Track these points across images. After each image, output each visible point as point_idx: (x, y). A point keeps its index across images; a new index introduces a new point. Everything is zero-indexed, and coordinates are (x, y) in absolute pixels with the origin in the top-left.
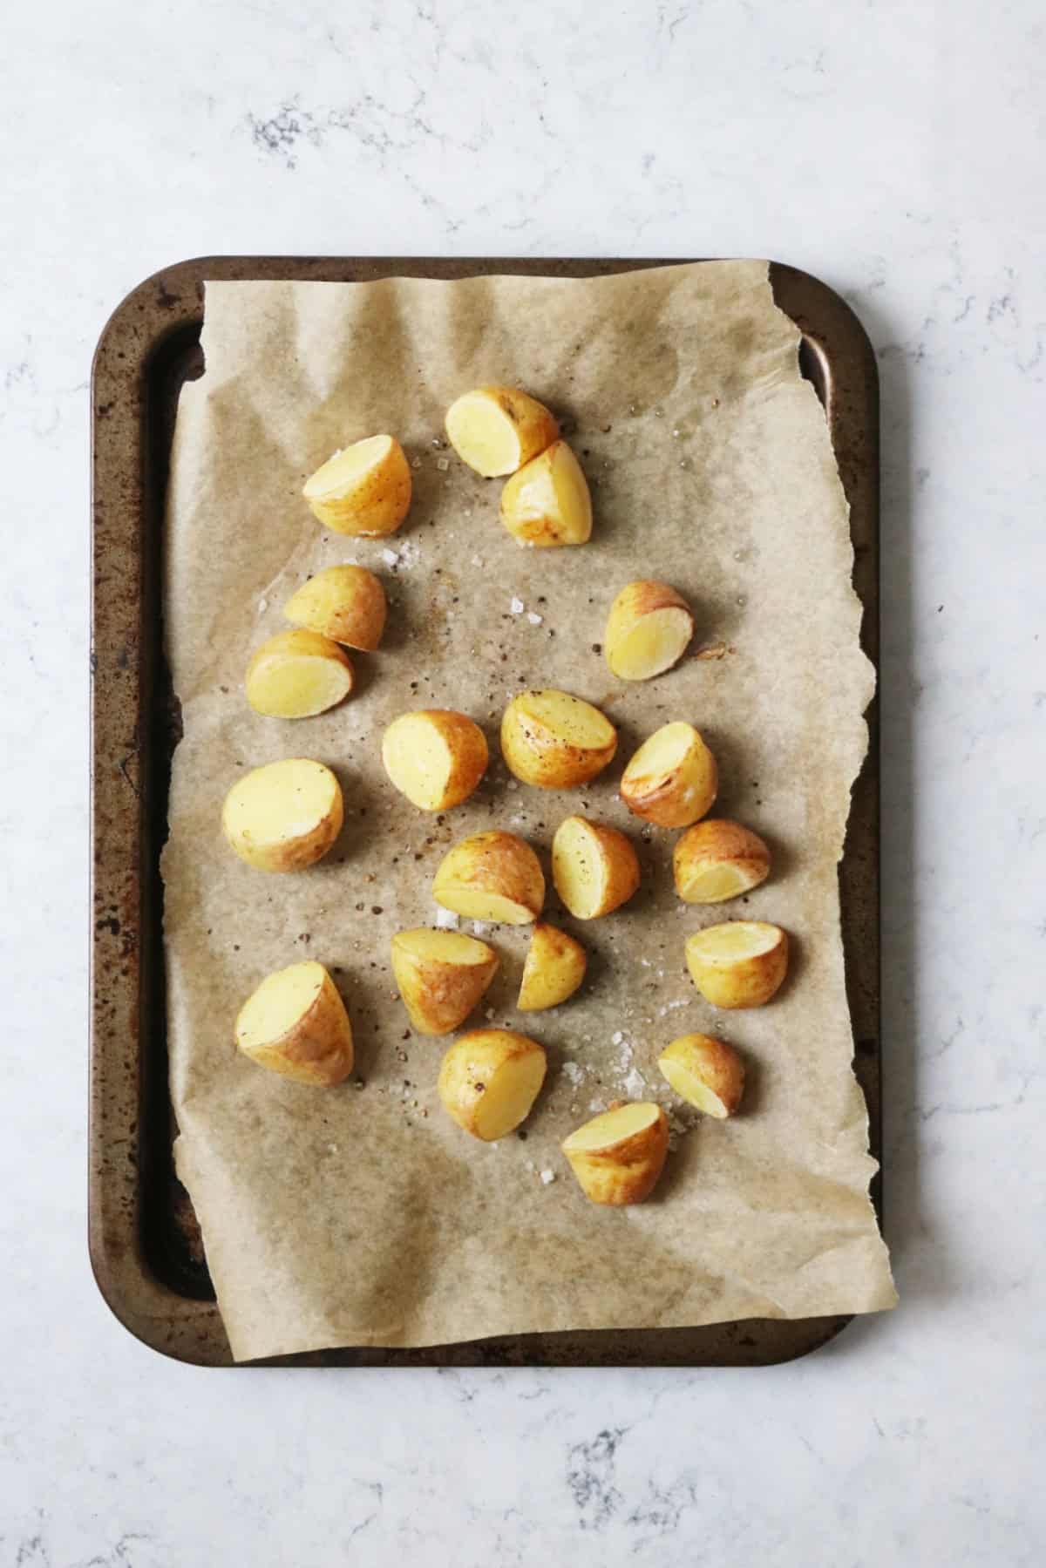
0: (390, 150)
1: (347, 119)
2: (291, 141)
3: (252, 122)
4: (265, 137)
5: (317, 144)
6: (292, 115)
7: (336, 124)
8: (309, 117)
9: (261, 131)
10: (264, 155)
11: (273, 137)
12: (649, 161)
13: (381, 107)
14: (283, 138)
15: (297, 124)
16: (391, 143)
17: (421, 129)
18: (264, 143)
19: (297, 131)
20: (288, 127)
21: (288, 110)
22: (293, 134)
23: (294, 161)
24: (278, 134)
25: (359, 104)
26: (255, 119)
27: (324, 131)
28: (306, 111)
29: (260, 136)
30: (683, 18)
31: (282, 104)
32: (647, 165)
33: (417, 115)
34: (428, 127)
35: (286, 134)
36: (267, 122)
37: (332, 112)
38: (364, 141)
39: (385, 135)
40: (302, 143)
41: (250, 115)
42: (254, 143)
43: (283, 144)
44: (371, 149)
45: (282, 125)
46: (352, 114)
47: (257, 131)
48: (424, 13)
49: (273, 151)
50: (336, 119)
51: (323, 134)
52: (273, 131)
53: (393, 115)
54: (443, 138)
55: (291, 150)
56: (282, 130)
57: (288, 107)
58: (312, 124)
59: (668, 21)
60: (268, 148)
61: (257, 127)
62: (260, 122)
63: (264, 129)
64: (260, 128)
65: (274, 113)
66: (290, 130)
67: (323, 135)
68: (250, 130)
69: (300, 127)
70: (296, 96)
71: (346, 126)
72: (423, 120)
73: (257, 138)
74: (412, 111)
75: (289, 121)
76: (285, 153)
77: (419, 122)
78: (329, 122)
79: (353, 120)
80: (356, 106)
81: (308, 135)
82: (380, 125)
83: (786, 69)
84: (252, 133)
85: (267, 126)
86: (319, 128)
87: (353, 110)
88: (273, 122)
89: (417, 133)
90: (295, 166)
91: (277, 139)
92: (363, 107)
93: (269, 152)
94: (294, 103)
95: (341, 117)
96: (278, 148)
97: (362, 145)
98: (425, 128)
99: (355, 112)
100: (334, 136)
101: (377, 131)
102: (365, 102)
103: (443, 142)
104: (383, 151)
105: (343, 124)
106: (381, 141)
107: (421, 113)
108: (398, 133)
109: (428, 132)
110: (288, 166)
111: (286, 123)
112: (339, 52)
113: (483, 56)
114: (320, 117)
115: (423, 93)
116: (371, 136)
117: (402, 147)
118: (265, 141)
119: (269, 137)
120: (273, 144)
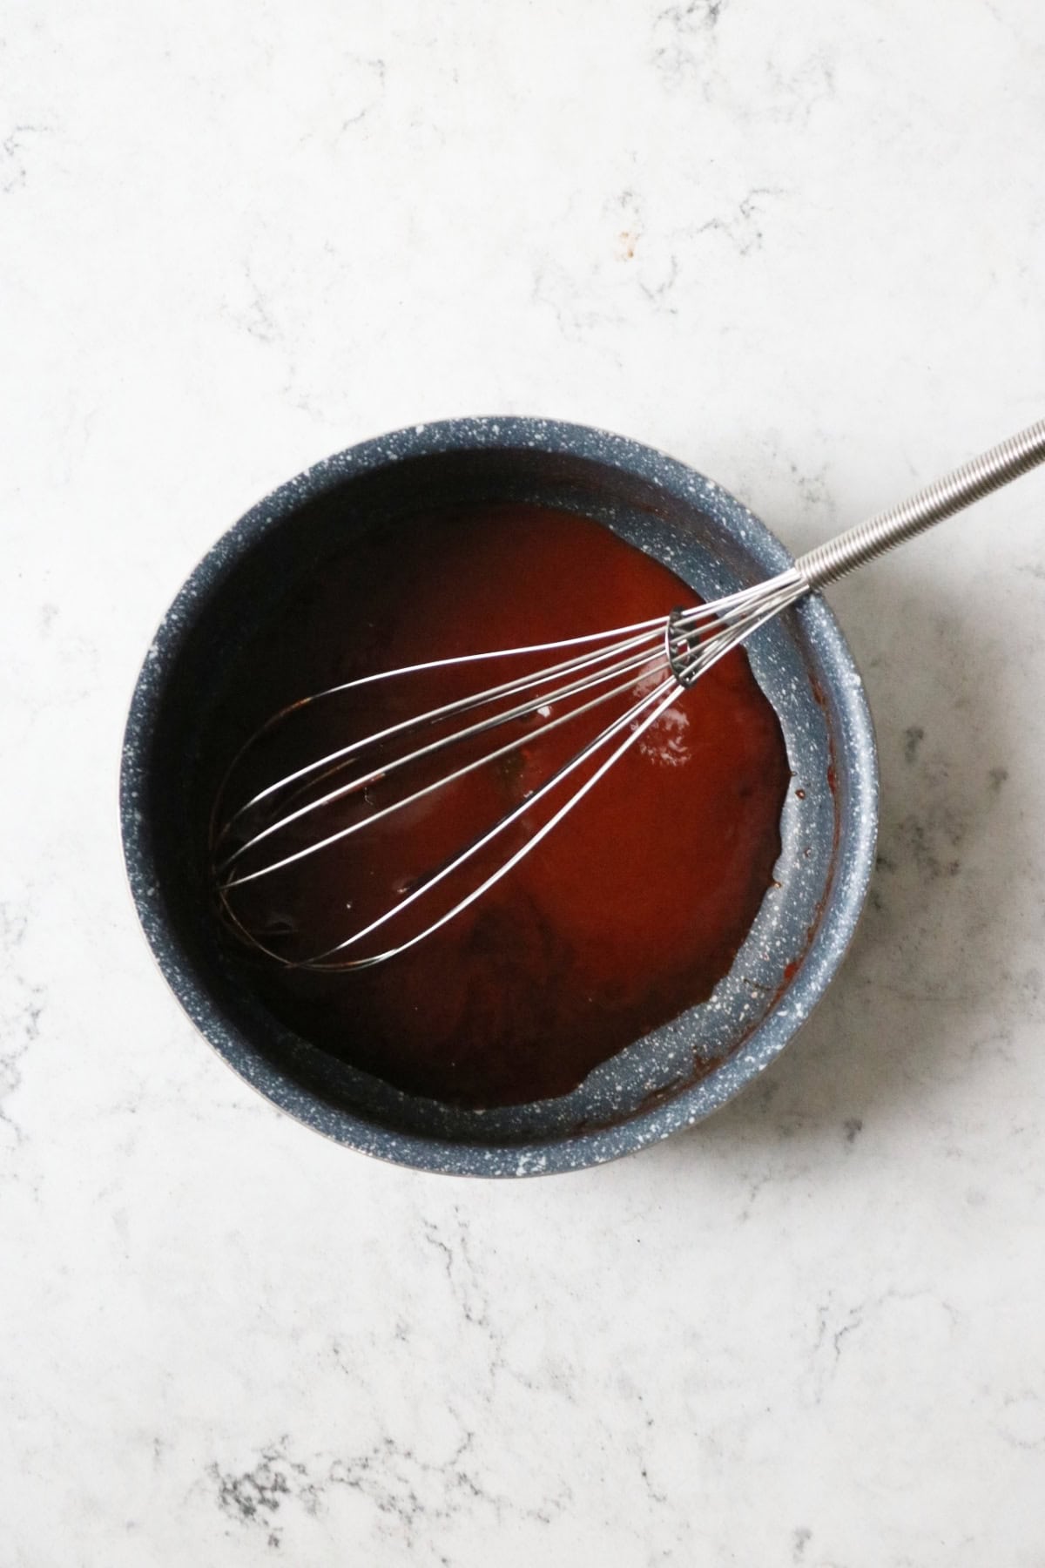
0: (420, 1522)
1: (358, 1472)
2: (275, 1505)
3: (218, 1476)
4: (238, 1501)
5: (312, 1510)
6: (277, 1466)
7: (342, 1480)
8: (301, 1469)
9: (230, 1491)
10: (235, 1526)
11: (249, 1499)
12: (803, 1537)
13: (409, 1454)
14: (263, 1501)
15: (284, 1481)
16: (422, 1509)
17: (467, 1489)
18: (234, 1508)
19: (285, 1490)
20: (269, 1484)
21: (271, 1459)
22: (278, 1496)
23: (278, 1535)
24: (255, 1494)
25: (376, 1451)
26: (223, 1472)
27: (322, 1490)
28: (297, 1461)
29: (230, 1499)
30: (855, 1326)
31: (262, 1450)
32: (800, 1546)
33: (459, 1468)
34: (477, 1487)
35: (268, 1495)
36: (239, 1474)
37: (338, 1463)
38: (382, 1507)
39: (413, 1497)
40: (290, 1511)
41: (216, 1465)
42: (220, 1507)
43: (262, 1510)
44: (392, 1519)
45: (261, 1481)
46: (365, 1466)
47: (225, 1490)
48: (474, 1315)
49: (248, 1520)
50: (341, 1472)
51: (320, 1494)
52: (248, 1490)
53: (425, 1467)
54: (497, 1503)
55: (275, 1519)
56: (261, 1489)
57: (271, 1454)
58: (305, 1481)
59: (833, 1328)
60: (242, 1516)
61: (224, 1484)
62: (229, 1476)
63: (235, 1487)
64: (230, 1486)
65: (250, 1464)
66: (274, 1489)
67: (322, 1496)
68: (214, 1488)
69: (289, 1484)
70: (284, 1439)
71: (355, 1484)
72: (470, 1475)
73: (224, 1500)
74: (453, 1463)
75: (273, 1477)
76: (266, 1523)
77: (463, 1478)
78: (332, 1478)
79: (365, 1474)
80: (371, 1454)
81: (300, 1497)
82: (406, 1482)
83: (1006, 1403)
84: (217, 1493)
85: (240, 1483)
86: (316, 1486)
87: (367, 1460)
88: (248, 1477)
89: (460, 1495)
90: (280, 1544)
91: (255, 1503)
92: (380, 1455)
93: (242, 1522)
94: (280, 1448)
95: (349, 1470)
96: (255, 1516)
97: (379, 1511)
98: (472, 1487)
99: (370, 1462)
100: (338, 1498)
101: (401, 1491)
102: (383, 1448)
103: (498, 1509)
104: (410, 1522)
105: (352, 1480)
106: (407, 1506)
107: (467, 1464)
108: (433, 1497)
109: (476, 1493)
110: (270, 1543)
111: (268, 1478)
112: (347, 1372)
113: (559, 1379)
114: (319, 1469)
115: (469, 1435)
116: (393, 1498)
117: (438, 1515)
118: (237, 1505)
119: (242, 1500)
120: (248, 1511)
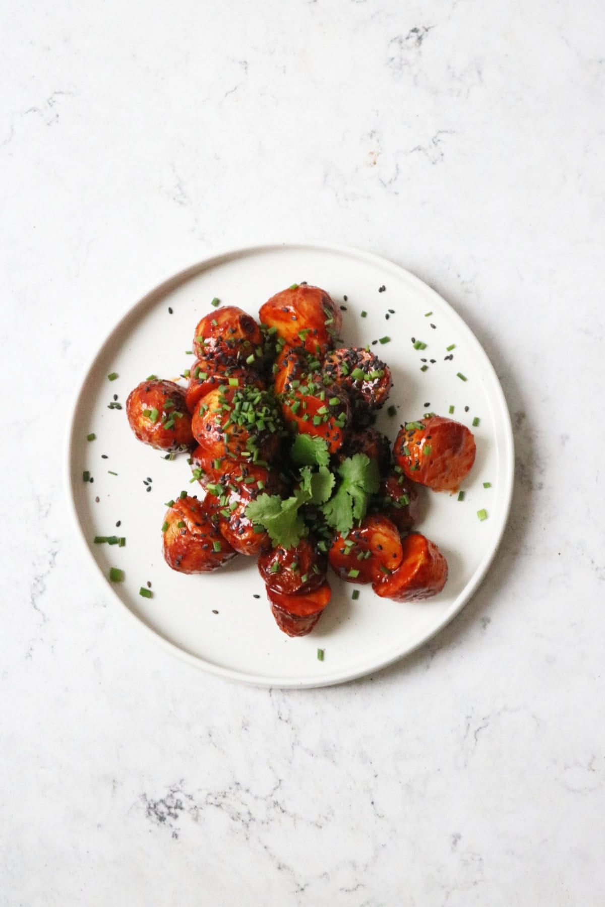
0: (253, 826)
1: (220, 799)
2: (176, 816)
3: (146, 800)
4: (156, 813)
5: (196, 819)
6: (177, 796)
7: (212, 803)
8: (190, 797)
9: (152, 808)
10: (154, 827)
11: (162, 813)
12: (456, 838)
13: (247, 791)
14: (170, 814)
15: (181, 803)
16: (254, 820)
17: (278, 809)
18: (154, 817)
19: (181, 808)
20: (173, 806)
21: (174, 792)
22: (178, 811)
23: (177, 832)
24: (165, 810)
25: (230, 789)
26: (149, 798)
27: (201, 809)
28: (188, 793)
29: (152, 813)
30: (486, 726)
31: (170, 787)
32: (455, 843)
33: (274, 798)
34: (284, 809)
35: (173, 811)
36: (157, 799)
37: (209, 794)
38: (233, 818)
39: (249, 813)
40: (184, 820)
41: (145, 795)
42: (147, 817)
43: (169, 819)
44: (238, 825)
45: (169, 803)
46: (224, 797)
47: (150, 808)
48: (283, 717)
49: (162, 824)
50: (211, 799)
51: (201, 811)
52: (162, 808)
53: (256, 798)
54: (294, 817)
55: (176, 824)
56: (169, 808)
57: (175, 789)
58: (192, 804)
59: (474, 727)
60: (159, 822)
61: (149, 804)
62: (152, 800)
63: (155, 806)
64: (152, 806)
65: (163, 794)
66: (176, 808)
67: (201, 812)
68: (144, 806)
69: (184, 805)
70: (181, 781)
71: (218, 806)
72: (280, 802)
73: (149, 813)
74: (272, 795)
75: (175, 801)
76: (171, 826)
77: (276, 803)
78: (206, 803)
79: (224, 801)
80: (227, 790)
81: (189, 812)
82: (246, 805)
83: (565, 768)
84: (145, 809)
85: (158, 804)
86: (198, 806)
87: (225, 793)
88: (162, 801)
89: (275, 813)
90: (179, 837)
91: (165, 815)
92: (233, 791)
93: (158, 825)
94: (179, 786)
95: (216, 798)
96: (166, 822)
97: (231, 820)
98: (281, 808)
99: (227, 795)
100: (209, 813)
101: (243, 810)
102: (234, 787)
103: (295, 820)
104: (248, 827)
105: (217, 803)
106: (246, 818)
107: (278, 796)
108: (260, 812)
109: (283, 812)
110: (173, 836)
111: (172, 802)
112: (216, 746)
113: (328, 752)
114: (199, 797)
115: (280, 781)
116: (239, 814)
117: (263, 823)
118: (156, 816)
119: (159, 813)
120: (162, 819)
